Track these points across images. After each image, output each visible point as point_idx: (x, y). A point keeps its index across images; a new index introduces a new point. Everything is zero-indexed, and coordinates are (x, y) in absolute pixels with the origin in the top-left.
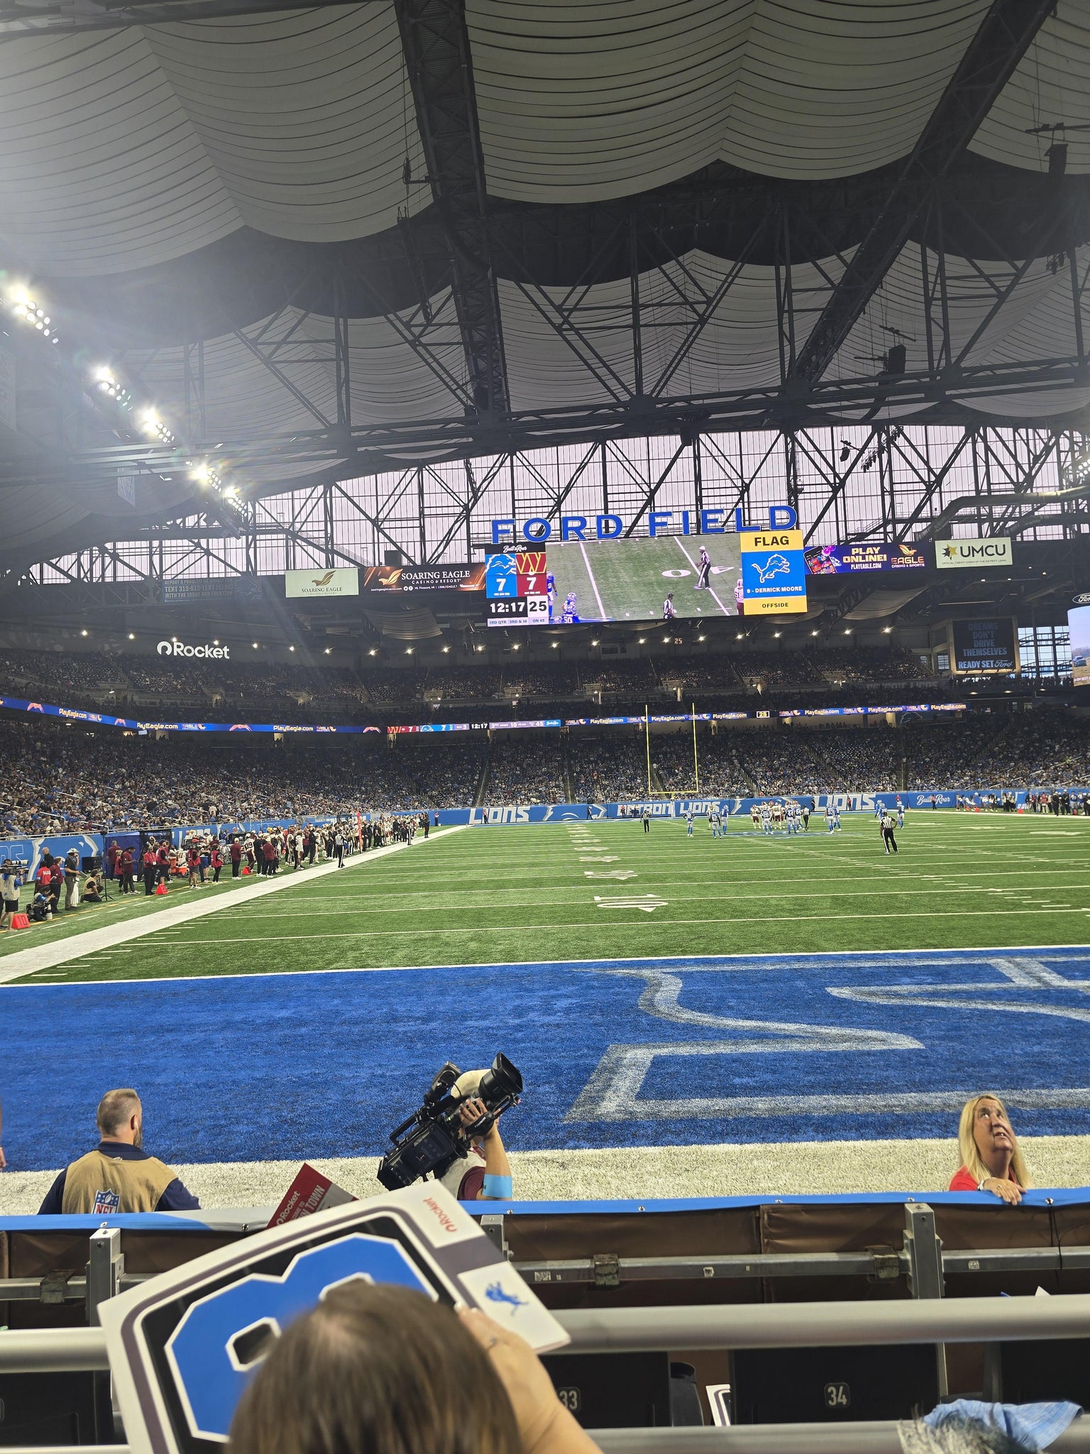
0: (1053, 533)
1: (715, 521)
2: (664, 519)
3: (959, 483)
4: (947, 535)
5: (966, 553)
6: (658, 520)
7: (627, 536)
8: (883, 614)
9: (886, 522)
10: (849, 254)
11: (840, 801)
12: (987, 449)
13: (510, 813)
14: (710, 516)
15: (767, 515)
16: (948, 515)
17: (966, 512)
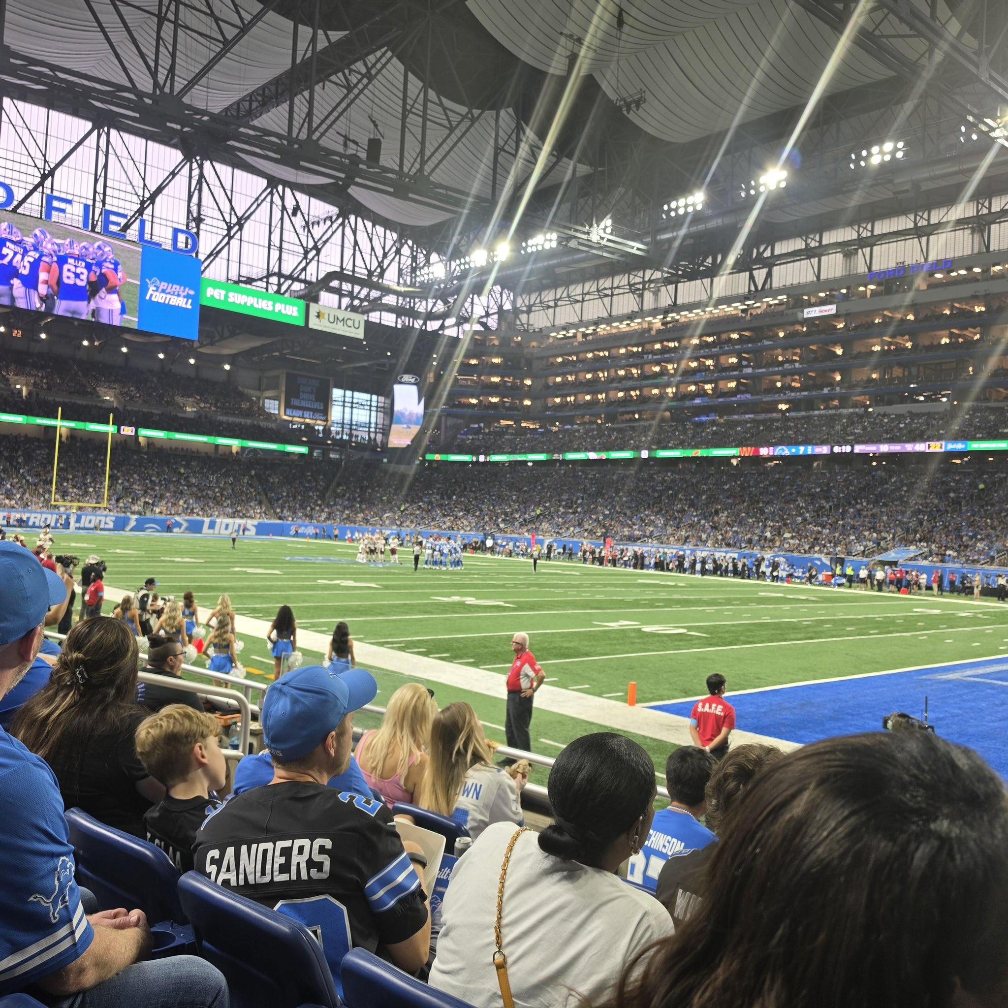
0: (389, 319)
1: (118, 224)
2: (62, 205)
3: (330, 260)
4: (318, 299)
5: (331, 320)
6: (56, 204)
7: (14, 211)
8: (226, 351)
9: (269, 275)
10: (336, 36)
11: (227, 526)
12: (356, 240)
14: (113, 218)
15: (170, 235)
16: (324, 283)
17: (335, 284)
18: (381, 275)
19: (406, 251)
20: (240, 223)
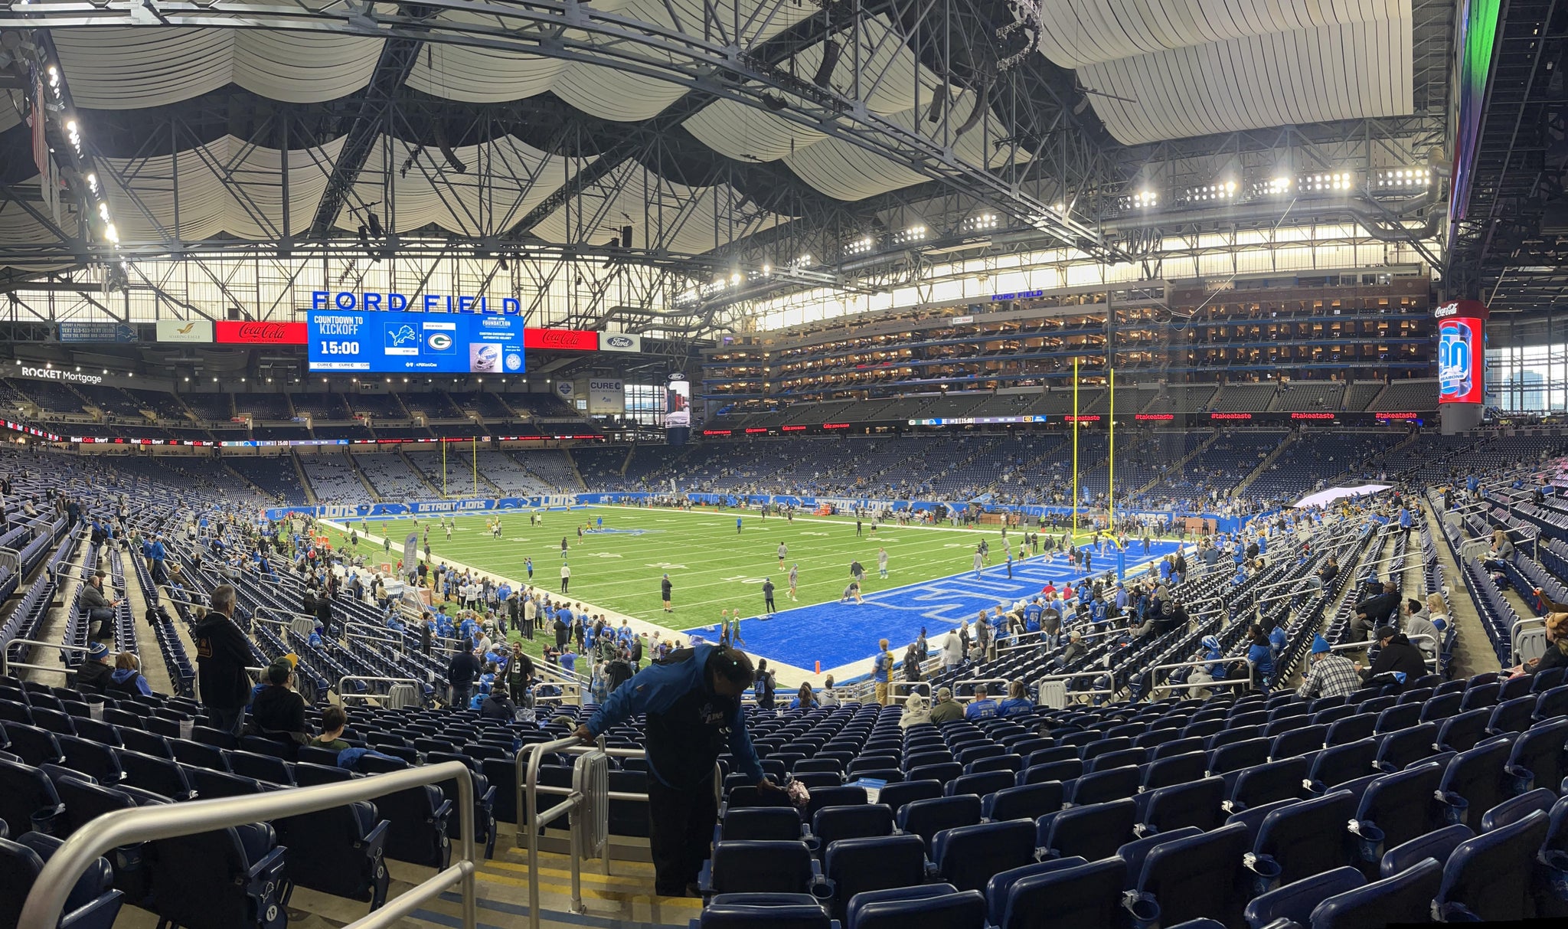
0: (658, 335)
1: (468, 305)
2: (435, 300)
3: (612, 298)
4: (604, 328)
6: (430, 300)
7: (407, 311)
9: (570, 317)
12: (630, 280)
14: (465, 301)
15: (501, 304)
16: (609, 315)
17: (617, 315)
18: (650, 303)
19: (668, 280)
20: (547, 286)
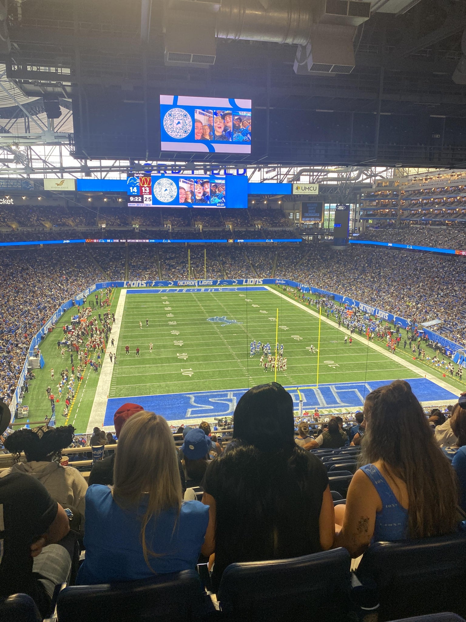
5: (303, 189)
9: (278, 175)
13: (139, 283)
16: (300, 173)
17: (305, 173)
